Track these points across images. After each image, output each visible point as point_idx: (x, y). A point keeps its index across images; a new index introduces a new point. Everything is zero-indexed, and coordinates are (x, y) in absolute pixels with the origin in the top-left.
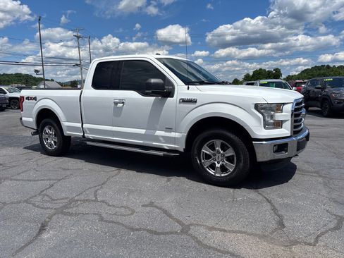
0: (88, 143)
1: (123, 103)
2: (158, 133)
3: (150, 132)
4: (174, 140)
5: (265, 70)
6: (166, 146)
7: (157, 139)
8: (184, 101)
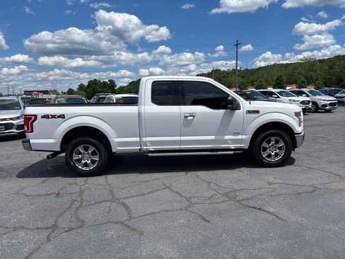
0: (150, 155)
1: (194, 116)
2: (227, 137)
3: (219, 137)
4: (241, 141)
5: (99, 81)
6: (232, 146)
7: (226, 142)
8: (249, 112)
